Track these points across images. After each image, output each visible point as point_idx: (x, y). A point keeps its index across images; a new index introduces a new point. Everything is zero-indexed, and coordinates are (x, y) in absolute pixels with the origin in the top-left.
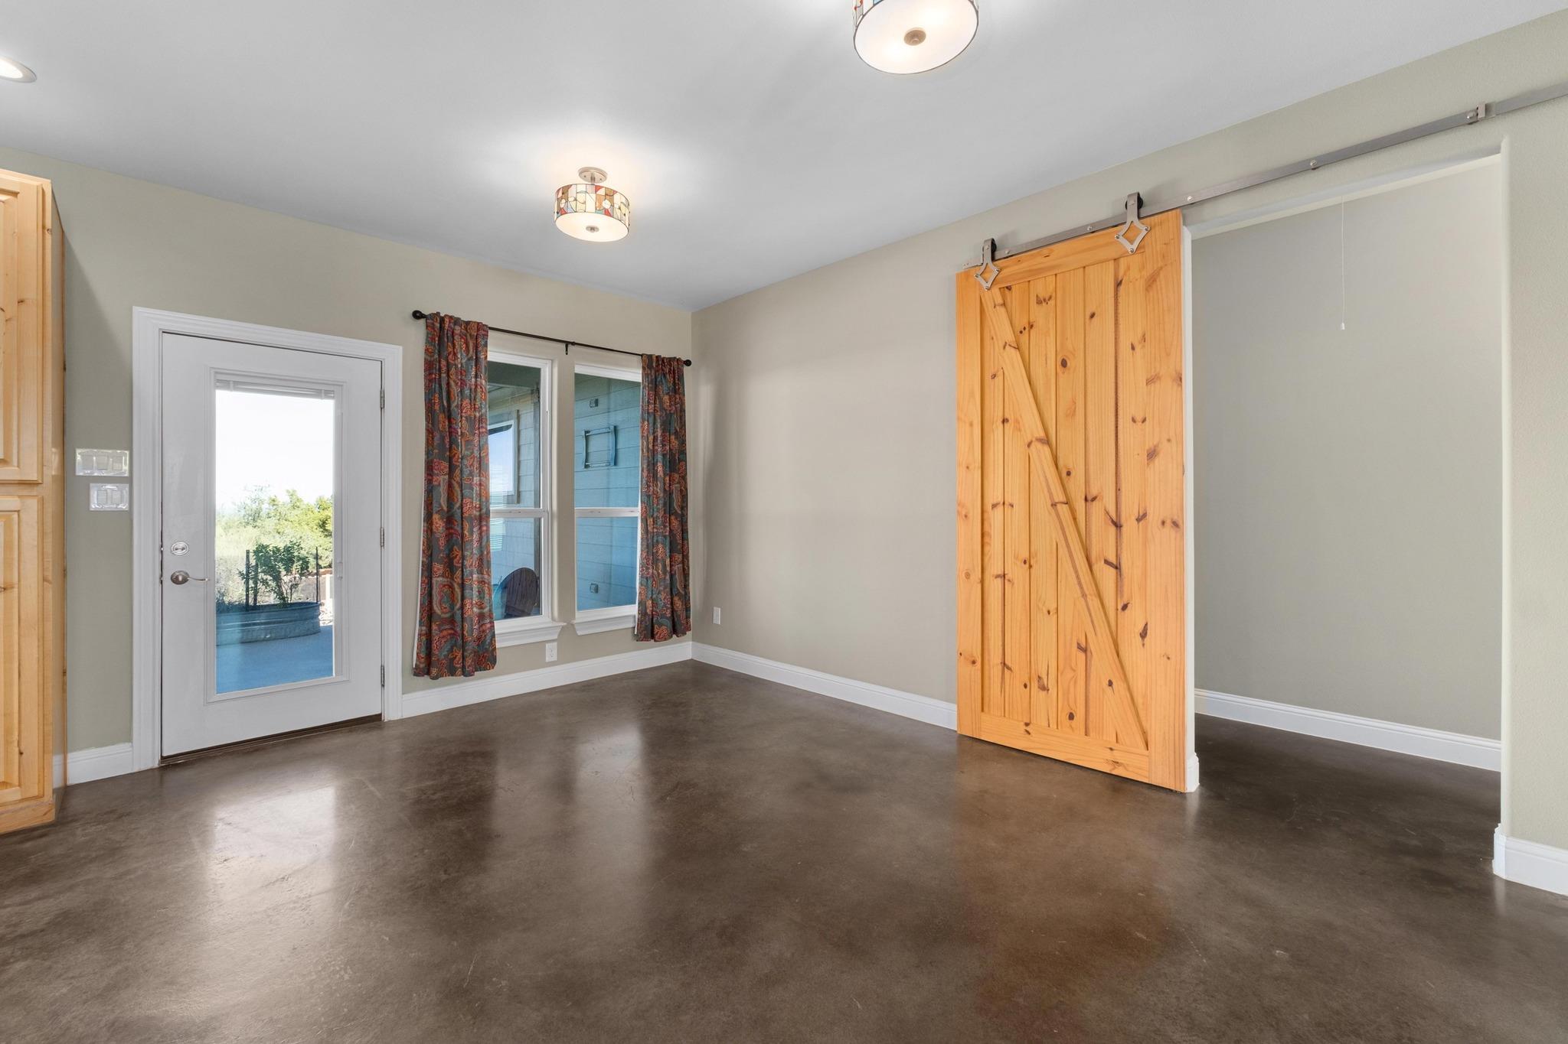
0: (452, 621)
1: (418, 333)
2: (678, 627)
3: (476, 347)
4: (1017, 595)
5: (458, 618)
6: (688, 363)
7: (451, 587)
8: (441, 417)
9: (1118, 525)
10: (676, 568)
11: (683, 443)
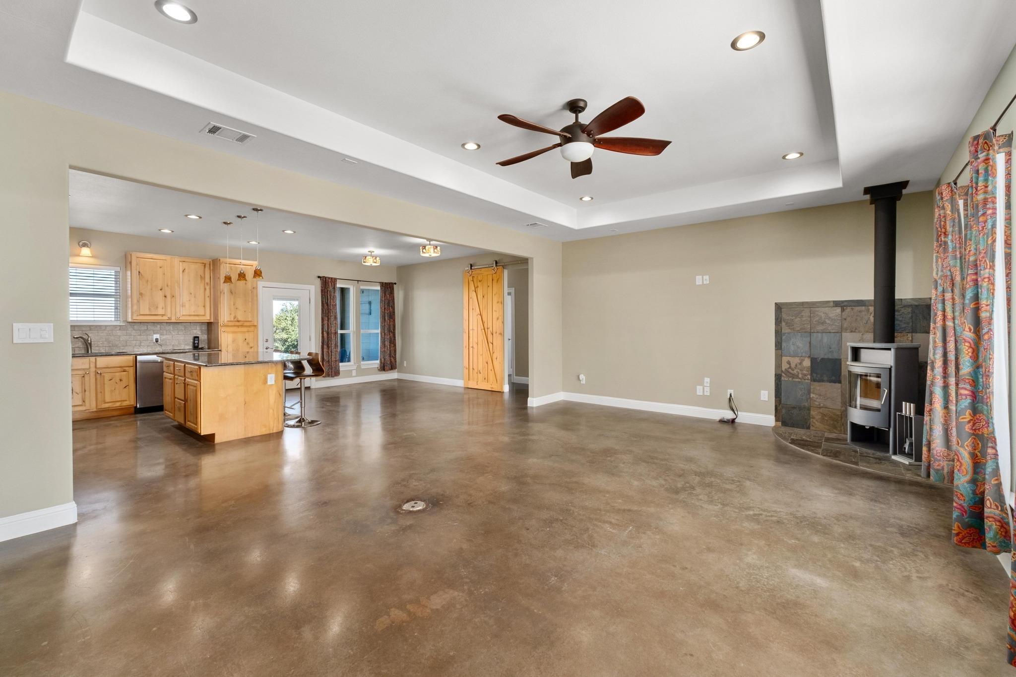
0: (329, 361)
1: (318, 282)
2: (393, 367)
3: (334, 285)
4: (475, 350)
5: (330, 361)
6: (395, 284)
7: (328, 352)
8: (325, 305)
9: (492, 334)
10: (391, 348)
11: (394, 309)
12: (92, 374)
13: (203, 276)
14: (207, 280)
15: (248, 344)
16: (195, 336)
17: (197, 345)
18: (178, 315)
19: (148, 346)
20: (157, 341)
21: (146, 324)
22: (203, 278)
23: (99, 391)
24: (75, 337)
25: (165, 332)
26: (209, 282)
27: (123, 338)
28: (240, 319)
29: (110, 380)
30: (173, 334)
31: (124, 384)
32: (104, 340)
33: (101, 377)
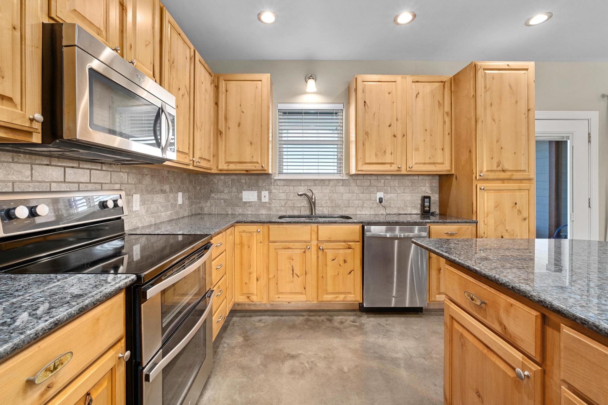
1: (602, 105)
12: (314, 249)
13: (441, 102)
14: (447, 108)
15: (520, 212)
16: (424, 195)
17: (427, 209)
18: (410, 164)
19: (371, 208)
20: (381, 200)
21: (369, 178)
22: (441, 105)
23: (320, 275)
24: (299, 193)
25: (389, 189)
26: (450, 110)
27: (346, 196)
28: (506, 167)
29: (333, 260)
30: (399, 192)
31: (349, 267)
32: (327, 198)
33: (323, 255)
